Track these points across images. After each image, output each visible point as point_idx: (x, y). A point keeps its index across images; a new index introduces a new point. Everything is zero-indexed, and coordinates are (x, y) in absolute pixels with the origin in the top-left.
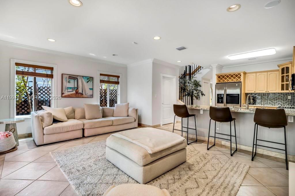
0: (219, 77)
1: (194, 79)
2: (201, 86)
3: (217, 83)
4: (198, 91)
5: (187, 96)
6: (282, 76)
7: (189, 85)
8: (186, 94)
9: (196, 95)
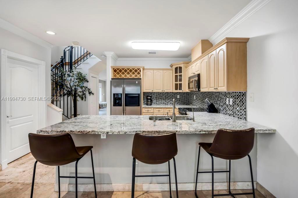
0: (115, 71)
1: (77, 70)
2: (88, 82)
3: (112, 79)
4: (84, 89)
5: (66, 97)
6: (175, 75)
7: (69, 78)
8: (64, 93)
9: (80, 94)
